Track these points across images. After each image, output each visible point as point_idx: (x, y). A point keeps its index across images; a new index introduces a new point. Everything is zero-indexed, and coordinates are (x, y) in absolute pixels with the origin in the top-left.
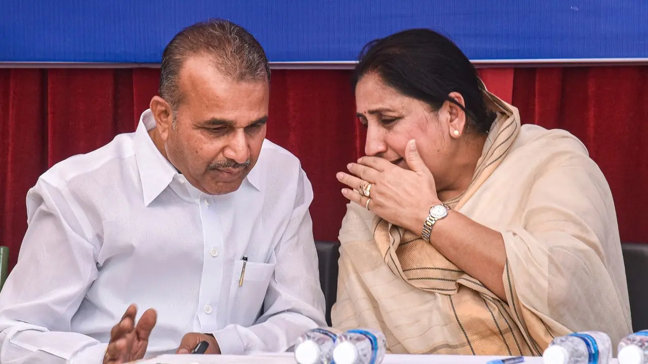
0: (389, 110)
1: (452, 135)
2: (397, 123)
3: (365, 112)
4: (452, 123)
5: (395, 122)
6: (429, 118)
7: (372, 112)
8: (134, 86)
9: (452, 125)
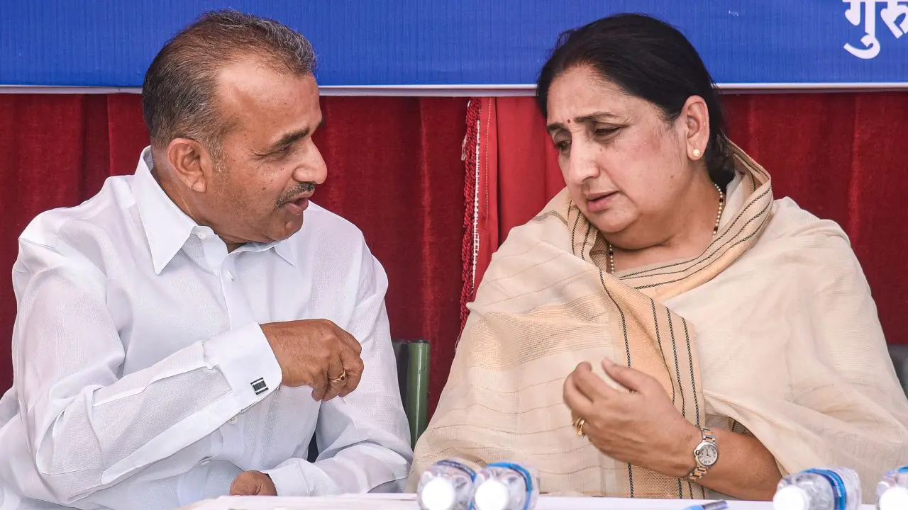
0: (609, 115)
1: (691, 156)
2: (619, 134)
3: (569, 121)
4: (689, 139)
5: (617, 132)
6: (663, 128)
7: (580, 120)
8: (109, 118)
9: (690, 143)
